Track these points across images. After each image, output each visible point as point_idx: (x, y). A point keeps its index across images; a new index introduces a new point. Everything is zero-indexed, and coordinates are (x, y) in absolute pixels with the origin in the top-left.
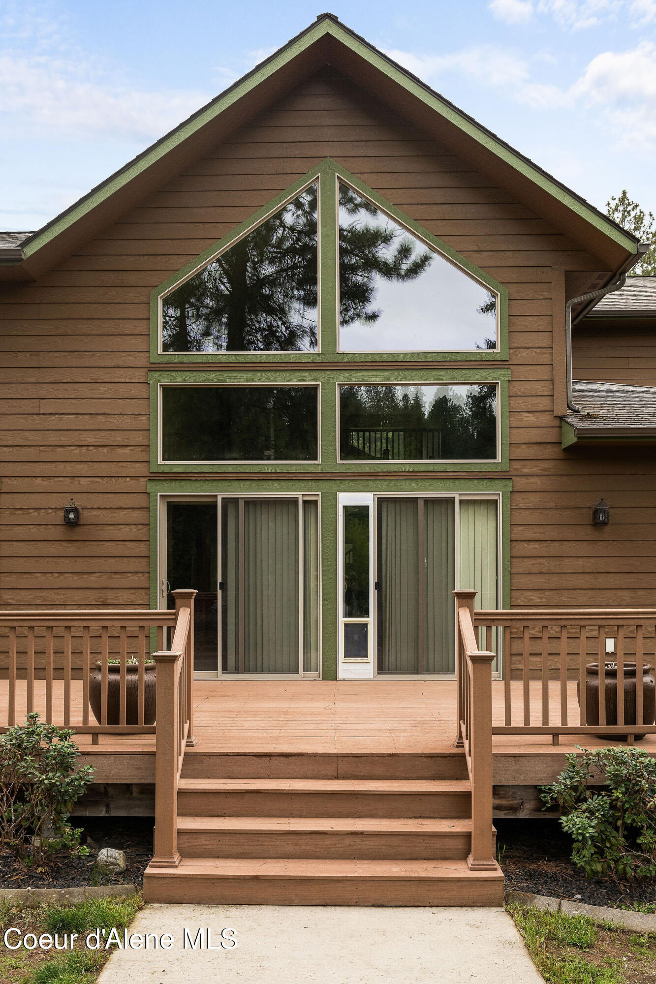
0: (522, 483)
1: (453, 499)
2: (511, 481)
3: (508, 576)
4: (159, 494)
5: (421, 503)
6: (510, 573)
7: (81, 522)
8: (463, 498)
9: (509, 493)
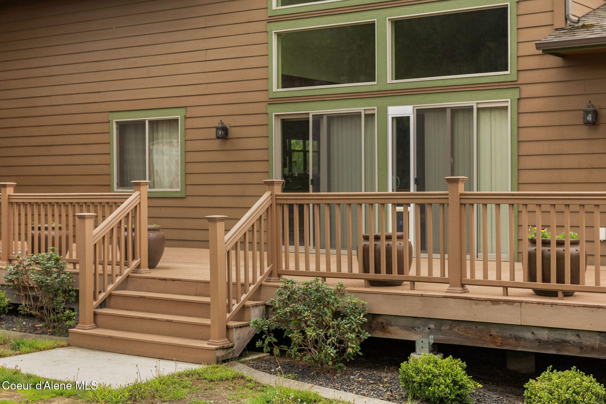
0: (527, 91)
1: (472, 107)
2: (518, 90)
3: (516, 172)
4: (274, 114)
5: (449, 112)
6: (517, 169)
7: (229, 136)
8: (480, 106)
9: (516, 100)
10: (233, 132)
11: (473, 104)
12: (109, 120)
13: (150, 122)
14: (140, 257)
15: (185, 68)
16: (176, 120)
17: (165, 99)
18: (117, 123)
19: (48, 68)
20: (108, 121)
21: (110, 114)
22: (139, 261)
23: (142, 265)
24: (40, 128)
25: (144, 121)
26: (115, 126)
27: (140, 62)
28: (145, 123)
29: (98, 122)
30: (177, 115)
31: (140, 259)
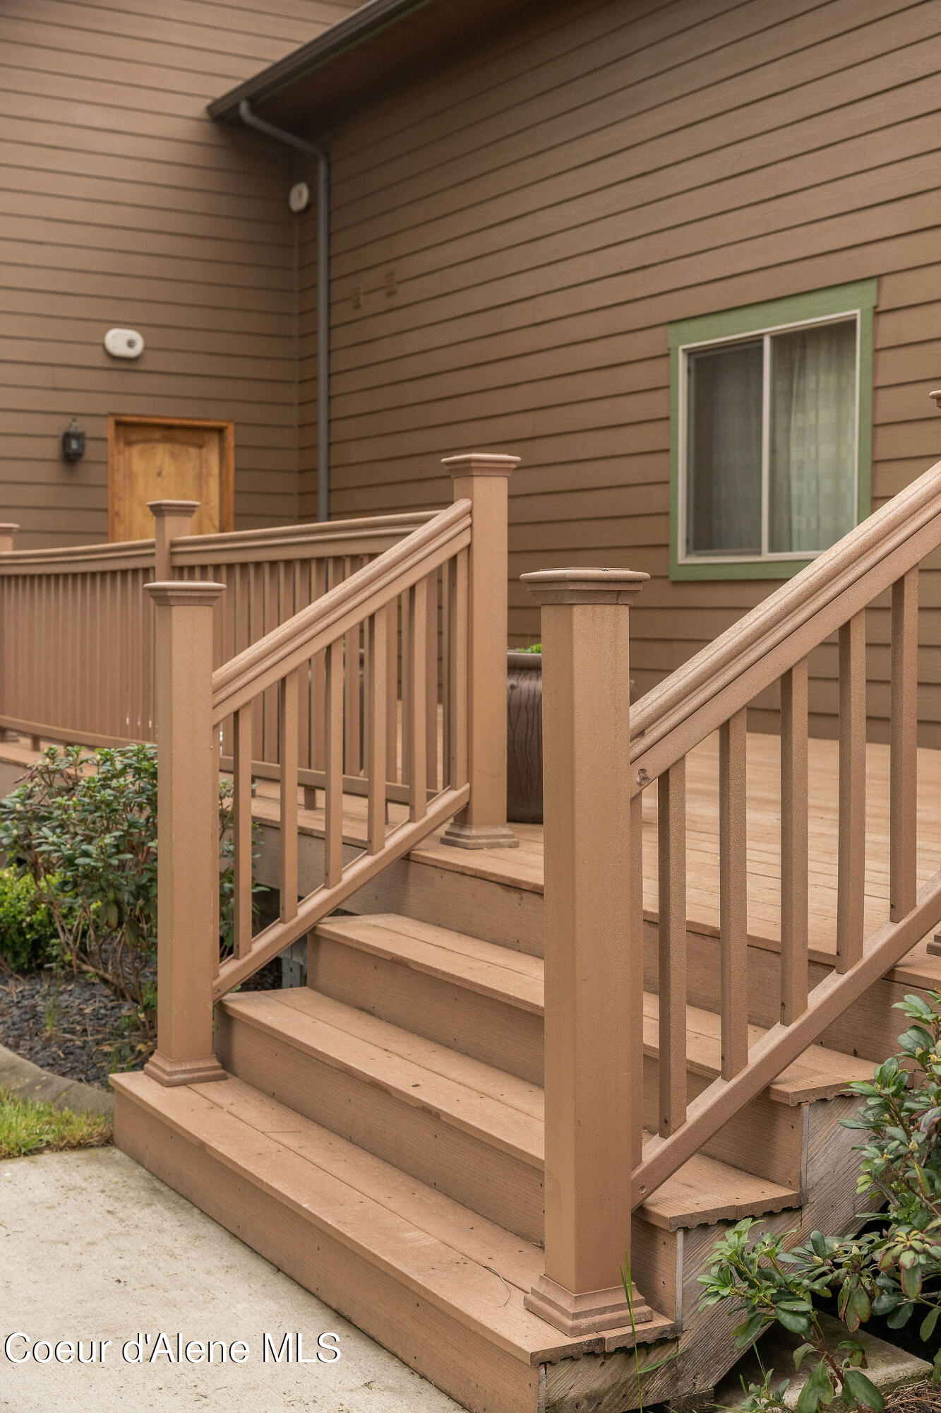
12: (669, 349)
13: (778, 339)
14: (469, 779)
16: (849, 325)
17: (818, 260)
18: (690, 353)
19: (529, 217)
20: (666, 352)
21: (672, 330)
22: (464, 793)
23: (476, 812)
24: (511, 390)
25: (759, 340)
26: (682, 363)
27: (752, 153)
28: (761, 349)
29: (642, 357)
30: (851, 306)
31: (468, 786)
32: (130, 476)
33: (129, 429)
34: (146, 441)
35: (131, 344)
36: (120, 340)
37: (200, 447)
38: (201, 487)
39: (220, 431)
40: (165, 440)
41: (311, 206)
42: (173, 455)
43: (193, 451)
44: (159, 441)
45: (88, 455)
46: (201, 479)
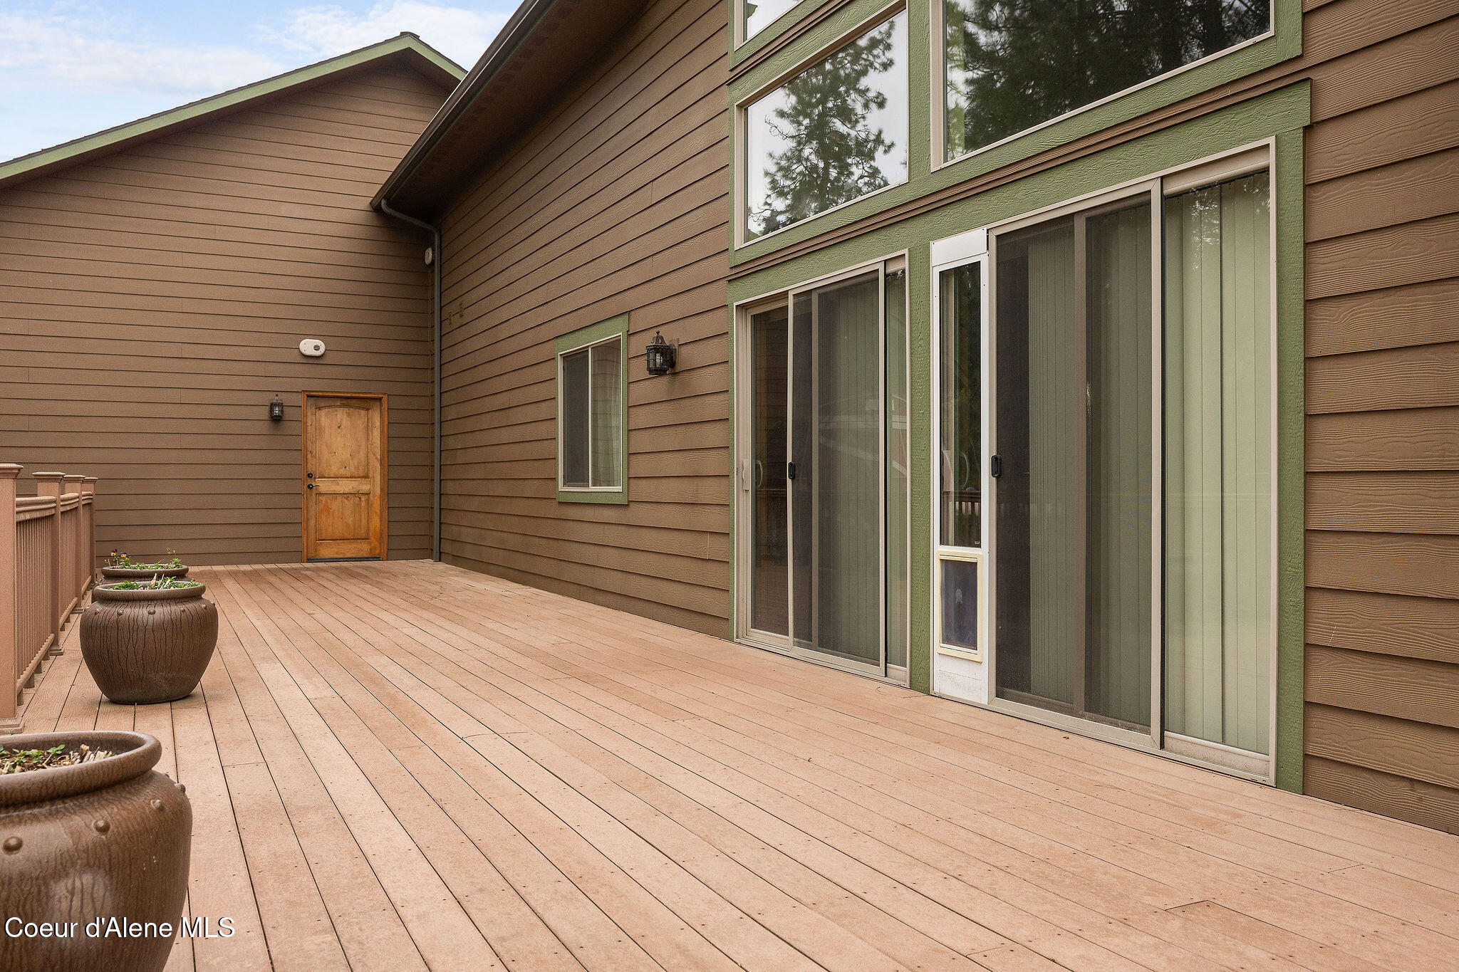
1: (1147, 197)
2: (1308, 89)
3: (1297, 428)
4: (735, 304)
5: (1080, 227)
6: (1302, 415)
7: (679, 368)
8: (1174, 187)
9: (1300, 134)
10: (687, 357)
11: (1147, 183)
12: (555, 354)
13: (595, 350)
15: (631, 229)
16: (619, 342)
17: (607, 301)
20: (554, 356)
21: (556, 342)
25: (587, 349)
28: (588, 356)
30: (620, 330)
32: (319, 429)
33: (318, 399)
34: (330, 407)
35: (317, 348)
36: (308, 346)
37: (367, 410)
38: (368, 435)
39: (380, 399)
40: (343, 406)
41: (433, 263)
42: (348, 415)
43: (363, 412)
44: (340, 406)
45: (286, 417)
46: (368, 429)
